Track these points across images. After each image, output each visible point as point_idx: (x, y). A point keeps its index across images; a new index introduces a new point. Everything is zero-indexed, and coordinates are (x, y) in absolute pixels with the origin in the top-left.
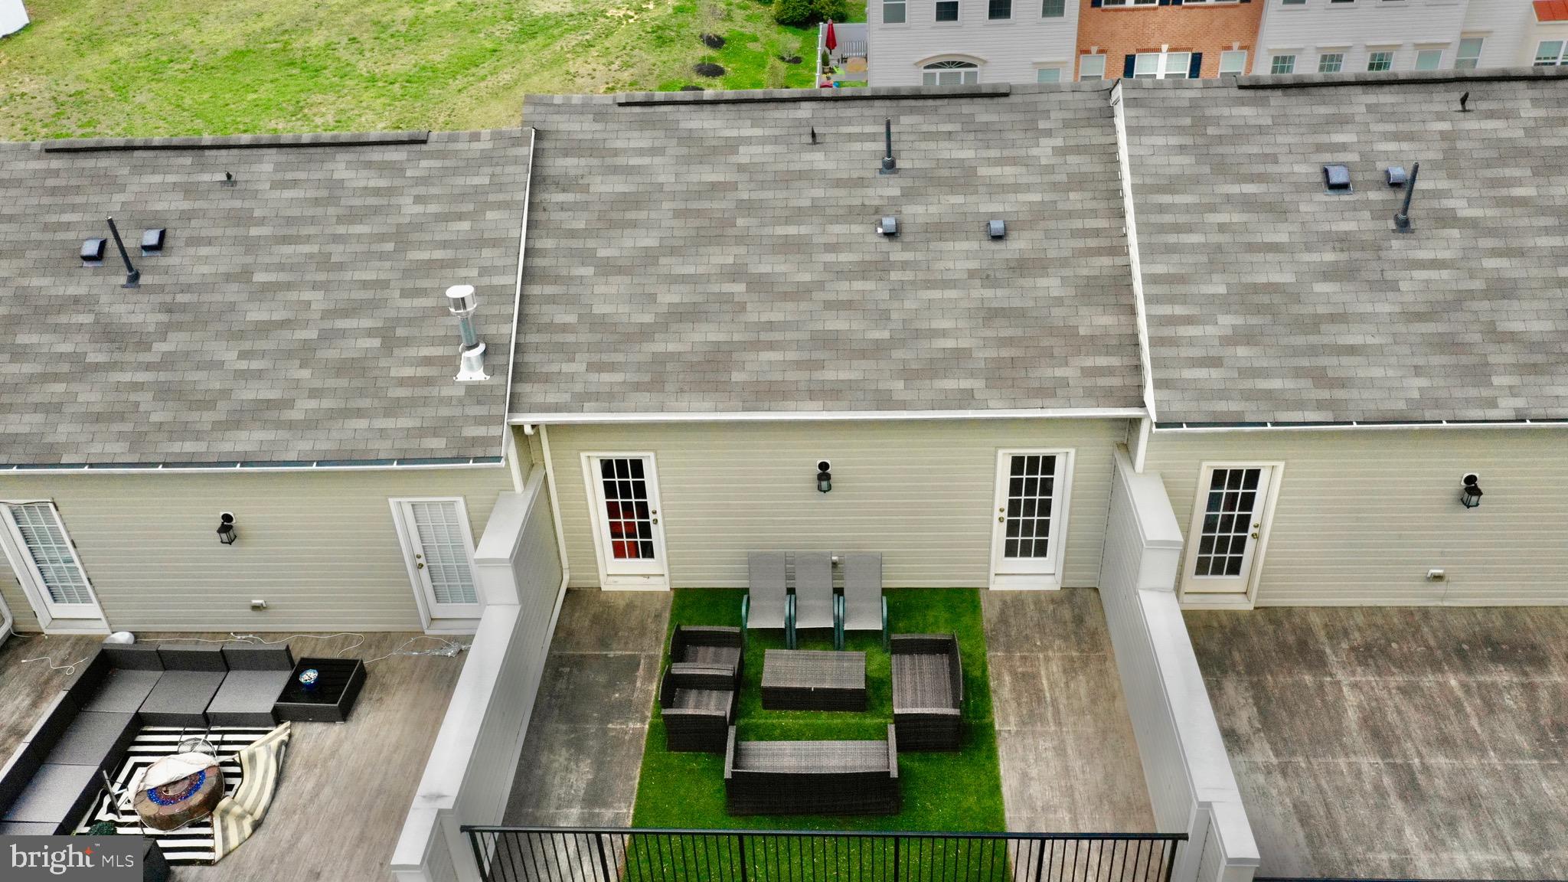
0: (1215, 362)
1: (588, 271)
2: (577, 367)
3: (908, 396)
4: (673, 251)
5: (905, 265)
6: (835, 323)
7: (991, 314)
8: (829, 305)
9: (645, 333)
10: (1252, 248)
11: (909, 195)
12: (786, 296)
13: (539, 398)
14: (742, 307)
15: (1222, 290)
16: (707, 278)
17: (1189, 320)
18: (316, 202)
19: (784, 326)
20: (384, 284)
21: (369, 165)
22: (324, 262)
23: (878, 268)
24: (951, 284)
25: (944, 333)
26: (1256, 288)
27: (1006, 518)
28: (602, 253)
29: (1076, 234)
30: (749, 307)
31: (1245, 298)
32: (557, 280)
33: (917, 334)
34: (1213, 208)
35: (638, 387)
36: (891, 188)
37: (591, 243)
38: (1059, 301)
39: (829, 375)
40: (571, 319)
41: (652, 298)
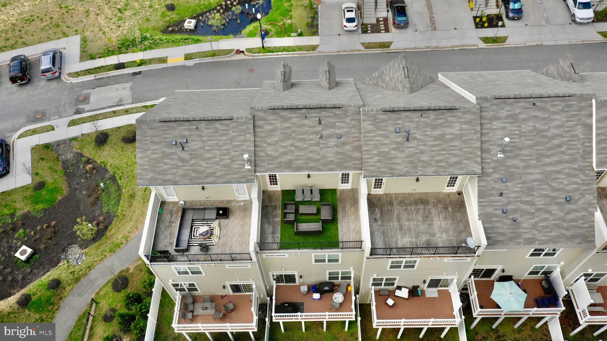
0: (374, 166)
1: (266, 145)
2: (266, 164)
3: (324, 169)
4: (281, 141)
5: (323, 144)
6: (311, 155)
7: (338, 153)
8: (309, 152)
9: (277, 157)
10: (382, 144)
11: (324, 129)
12: (302, 150)
13: (260, 170)
14: (294, 152)
15: (376, 152)
16: (287, 147)
17: (370, 158)
18: (214, 132)
19: (301, 156)
20: (229, 149)
21: (222, 124)
22: (218, 145)
23: (318, 144)
24: (330, 147)
25: (329, 157)
26: (382, 152)
27: (341, 179)
28: (268, 141)
29: (353, 137)
31: (380, 154)
32: (260, 147)
33: (325, 157)
34: (376, 137)
35: (277, 168)
36: (320, 128)
37: (266, 139)
38: (349, 151)
40: (264, 155)
41: (278, 150)
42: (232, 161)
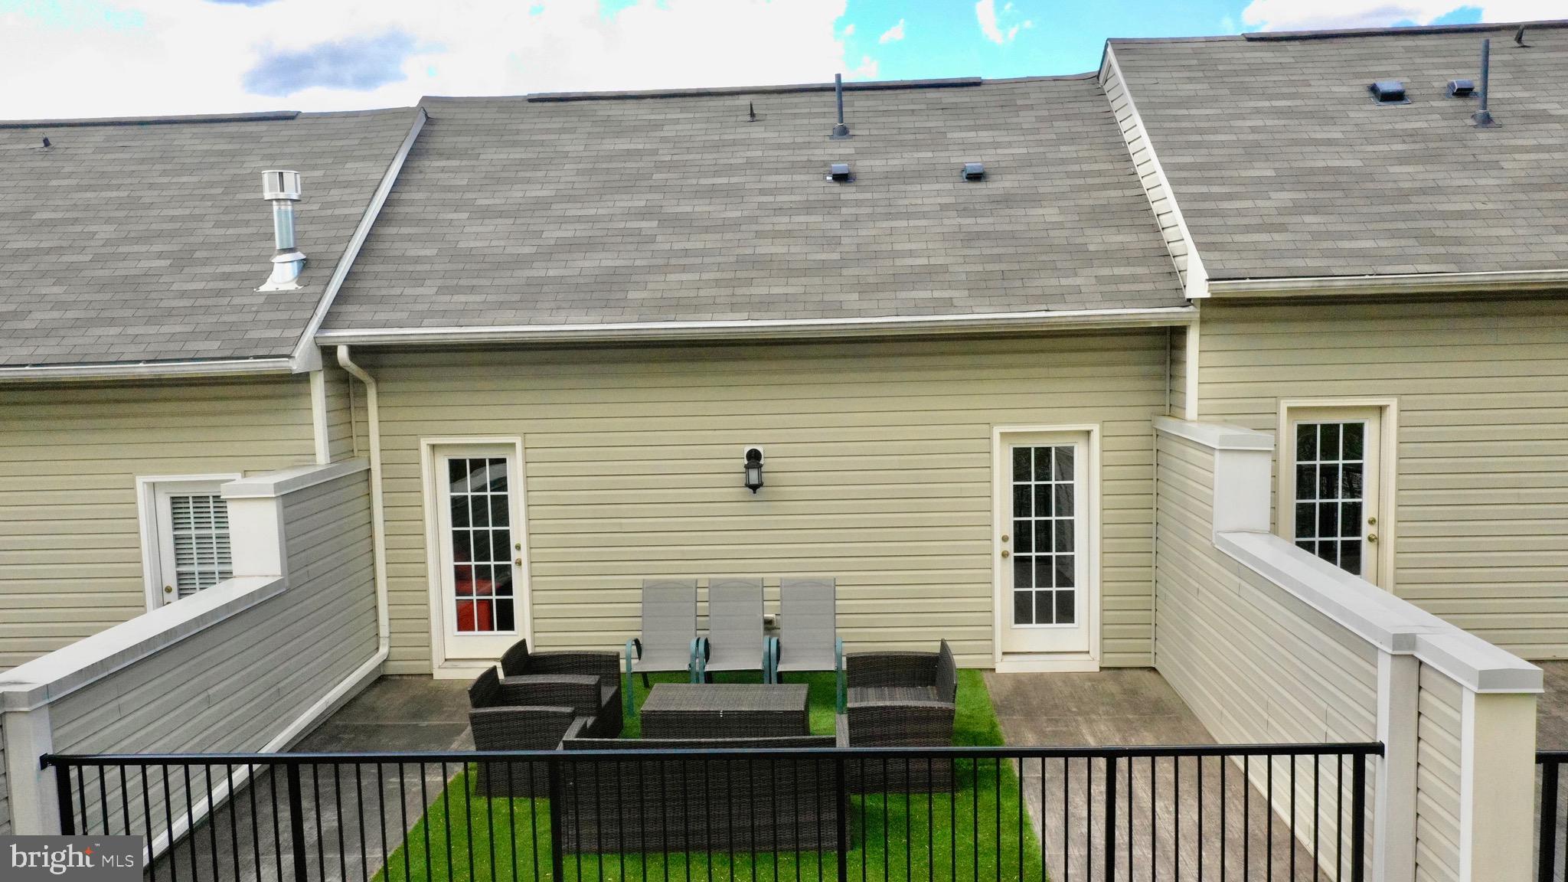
0: (1277, 228)
1: (461, 216)
2: (428, 290)
4: (571, 199)
5: (858, 203)
6: (766, 248)
7: (971, 238)
8: (759, 235)
9: (520, 261)
11: (861, 153)
12: (707, 230)
13: (365, 317)
16: (611, 218)
19: (703, 253)
22: (129, 203)
23: (827, 206)
25: (911, 253)
26: (1312, 171)
27: (1013, 554)
28: (482, 202)
30: (659, 238)
31: (1301, 179)
32: (419, 222)
33: (876, 255)
35: (500, 306)
37: (470, 196)
38: (1060, 226)
39: (759, 290)
40: (430, 252)
41: (536, 235)
42: (182, 261)
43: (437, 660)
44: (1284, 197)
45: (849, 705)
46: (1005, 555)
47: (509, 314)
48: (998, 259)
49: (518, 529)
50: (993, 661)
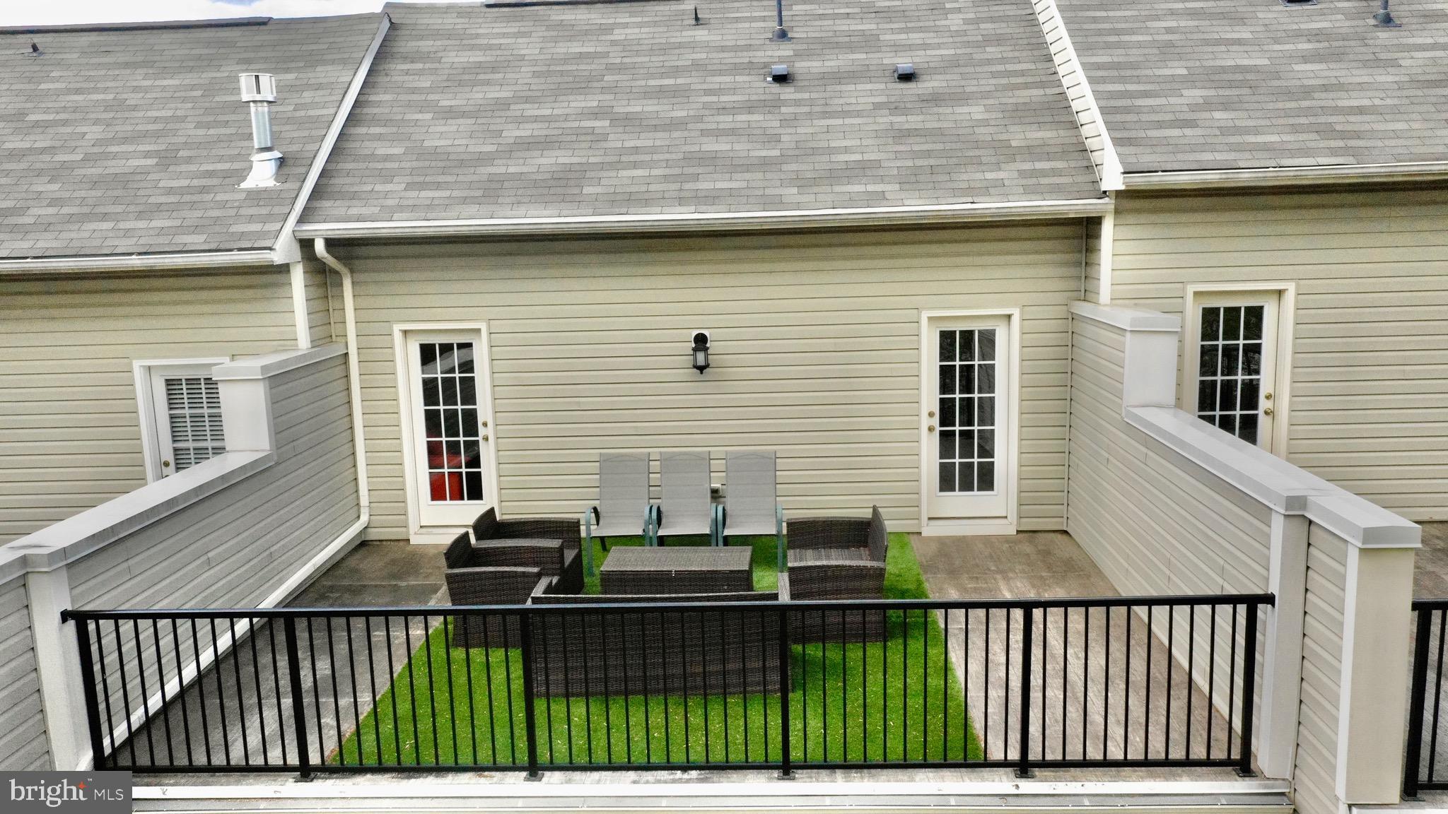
0: (1188, 124)
1: (426, 116)
2: (397, 186)
4: (530, 100)
5: (797, 103)
6: (710, 146)
7: (902, 135)
8: (704, 133)
9: (482, 159)
10: (1210, 42)
11: (803, 55)
12: (655, 128)
13: (335, 212)
14: (604, 137)
15: (1182, 72)
16: (566, 118)
19: (653, 150)
23: (767, 105)
25: (846, 150)
26: (1223, 70)
27: (938, 429)
28: (445, 103)
29: (997, 75)
30: (611, 137)
31: (1212, 76)
32: (387, 123)
33: (814, 151)
34: (1156, 18)
35: (464, 201)
36: (782, 51)
37: (434, 97)
38: (985, 123)
39: (704, 185)
40: (397, 151)
41: (497, 134)
42: (167, 160)
43: (413, 527)
44: (1194, 95)
45: (790, 565)
46: (931, 429)
47: (474, 209)
48: (928, 154)
49: (484, 408)
50: (920, 525)
